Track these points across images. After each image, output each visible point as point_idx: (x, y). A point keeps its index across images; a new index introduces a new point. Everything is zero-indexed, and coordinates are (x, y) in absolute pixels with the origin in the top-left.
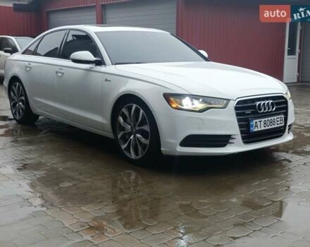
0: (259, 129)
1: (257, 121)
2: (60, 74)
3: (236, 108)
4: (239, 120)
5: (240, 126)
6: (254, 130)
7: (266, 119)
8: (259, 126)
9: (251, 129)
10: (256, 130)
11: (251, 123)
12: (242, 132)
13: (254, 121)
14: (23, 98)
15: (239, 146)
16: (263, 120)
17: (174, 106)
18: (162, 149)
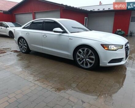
2: (45, 37)
14: (26, 45)
17: (106, 49)
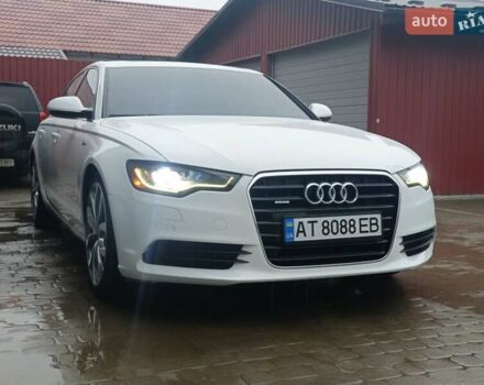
0: (309, 238)
1: (305, 220)
3: (254, 192)
4: (259, 217)
5: (261, 229)
6: (296, 239)
7: (330, 219)
8: (308, 232)
9: (288, 236)
10: (301, 238)
11: (288, 225)
12: (265, 241)
13: (296, 221)
15: (258, 267)
16: (321, 220)
17: (138, 183)
18: (119, 266)
